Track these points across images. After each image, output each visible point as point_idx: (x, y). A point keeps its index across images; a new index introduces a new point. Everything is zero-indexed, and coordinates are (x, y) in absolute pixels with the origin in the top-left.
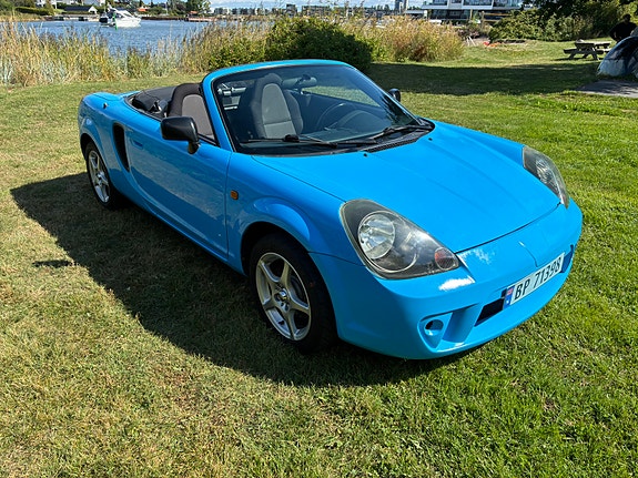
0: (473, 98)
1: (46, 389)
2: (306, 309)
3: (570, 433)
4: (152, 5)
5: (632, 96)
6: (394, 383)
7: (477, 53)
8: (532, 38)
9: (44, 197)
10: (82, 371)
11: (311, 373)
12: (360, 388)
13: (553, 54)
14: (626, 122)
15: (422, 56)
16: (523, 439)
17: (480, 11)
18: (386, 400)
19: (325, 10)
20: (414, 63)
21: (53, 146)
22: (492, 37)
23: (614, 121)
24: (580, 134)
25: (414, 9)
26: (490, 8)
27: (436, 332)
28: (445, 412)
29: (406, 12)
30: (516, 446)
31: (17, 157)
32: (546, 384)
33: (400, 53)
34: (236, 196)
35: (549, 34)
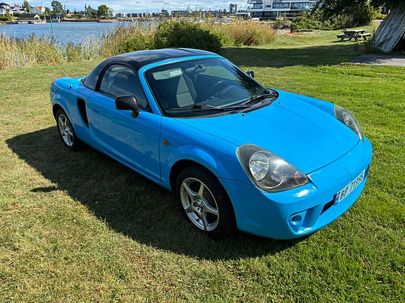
0: (286, 69)
1: (58, 271)
2: (216, 212)
3: (380, 278)
4: (75, 13)
5: (384, 64)
6: (272, 254)
7: (284, 39)
8: (316, 29)
9: (29, 144)
10: (78, 258)
11: (220, 251)
12: (252, 259)
13: (330, 38)
14: (381, 81)
15: (252, 42)
16: (354, 284)
17: (283, 12)
18: (269, 266)
19: (186, 13)
20: (247, 46)
21: (28, 110)
22: (292, 29)
23: (374, 81)
24: (355, 90)
25: (242, 11)
26: (289, 10)
27: (298, 222)
28: (306, 271)
29: (237, 13)
30: (351, 288)
31: (6, 118)
32: (362, 249)
33: (238, 41)
34: (167, 143)
35: (327, 26)
